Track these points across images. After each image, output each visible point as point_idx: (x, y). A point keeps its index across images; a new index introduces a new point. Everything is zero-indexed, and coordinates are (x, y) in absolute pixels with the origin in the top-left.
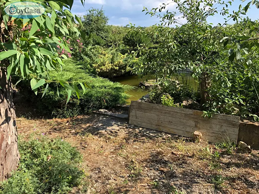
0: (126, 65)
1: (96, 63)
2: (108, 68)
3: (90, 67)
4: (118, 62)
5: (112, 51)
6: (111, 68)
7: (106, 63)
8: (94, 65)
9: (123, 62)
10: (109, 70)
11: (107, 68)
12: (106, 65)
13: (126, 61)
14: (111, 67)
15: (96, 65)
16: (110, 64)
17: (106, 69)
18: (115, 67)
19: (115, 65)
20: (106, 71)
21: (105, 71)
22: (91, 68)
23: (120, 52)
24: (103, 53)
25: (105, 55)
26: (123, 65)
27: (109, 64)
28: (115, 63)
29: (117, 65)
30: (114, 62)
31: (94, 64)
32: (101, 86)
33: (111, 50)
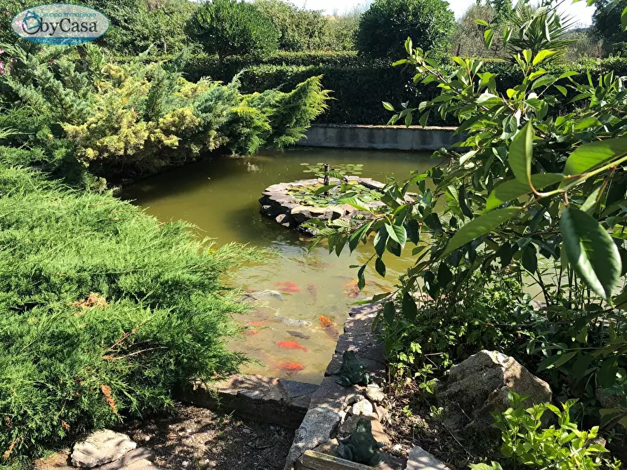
0: (208, 126)
1: (81, 118)
2: (133, 141)
3: (51, 136)
4: (173, 116)
5: (149, 67)
6: (148, 141)
7: (125, 122)
8: (68, 127)
9: (198, 116)
10: (136, 147)
11: (127, 143)
12: (122, 130)
13: (207, 110)
14: (146, 134)
15: (78, 128)
16: (143, 125)
17: (122, 145)
18: (163, 137)
19: (161, 128)
20: (125, 151)
21: (122, 153)
22: (59, 143)
23: (180, 74)
24: (113, 73)
25: (119, 83)
26: (197, 127)
27: (137, 121)
28: (161, 120)
29: (173, 129)
30: (158, 114)
31: (70, 121)
32: (86, 275)
33: (147, 62)
